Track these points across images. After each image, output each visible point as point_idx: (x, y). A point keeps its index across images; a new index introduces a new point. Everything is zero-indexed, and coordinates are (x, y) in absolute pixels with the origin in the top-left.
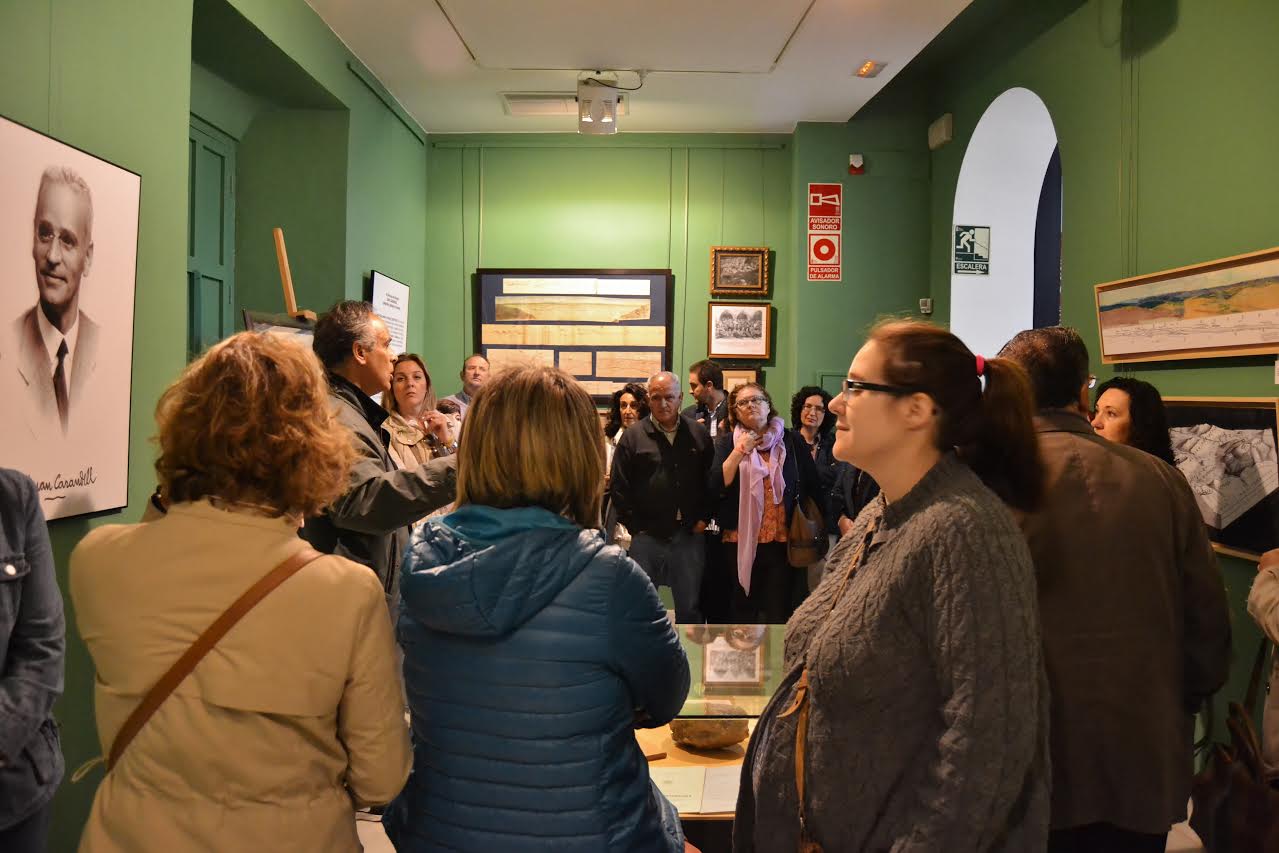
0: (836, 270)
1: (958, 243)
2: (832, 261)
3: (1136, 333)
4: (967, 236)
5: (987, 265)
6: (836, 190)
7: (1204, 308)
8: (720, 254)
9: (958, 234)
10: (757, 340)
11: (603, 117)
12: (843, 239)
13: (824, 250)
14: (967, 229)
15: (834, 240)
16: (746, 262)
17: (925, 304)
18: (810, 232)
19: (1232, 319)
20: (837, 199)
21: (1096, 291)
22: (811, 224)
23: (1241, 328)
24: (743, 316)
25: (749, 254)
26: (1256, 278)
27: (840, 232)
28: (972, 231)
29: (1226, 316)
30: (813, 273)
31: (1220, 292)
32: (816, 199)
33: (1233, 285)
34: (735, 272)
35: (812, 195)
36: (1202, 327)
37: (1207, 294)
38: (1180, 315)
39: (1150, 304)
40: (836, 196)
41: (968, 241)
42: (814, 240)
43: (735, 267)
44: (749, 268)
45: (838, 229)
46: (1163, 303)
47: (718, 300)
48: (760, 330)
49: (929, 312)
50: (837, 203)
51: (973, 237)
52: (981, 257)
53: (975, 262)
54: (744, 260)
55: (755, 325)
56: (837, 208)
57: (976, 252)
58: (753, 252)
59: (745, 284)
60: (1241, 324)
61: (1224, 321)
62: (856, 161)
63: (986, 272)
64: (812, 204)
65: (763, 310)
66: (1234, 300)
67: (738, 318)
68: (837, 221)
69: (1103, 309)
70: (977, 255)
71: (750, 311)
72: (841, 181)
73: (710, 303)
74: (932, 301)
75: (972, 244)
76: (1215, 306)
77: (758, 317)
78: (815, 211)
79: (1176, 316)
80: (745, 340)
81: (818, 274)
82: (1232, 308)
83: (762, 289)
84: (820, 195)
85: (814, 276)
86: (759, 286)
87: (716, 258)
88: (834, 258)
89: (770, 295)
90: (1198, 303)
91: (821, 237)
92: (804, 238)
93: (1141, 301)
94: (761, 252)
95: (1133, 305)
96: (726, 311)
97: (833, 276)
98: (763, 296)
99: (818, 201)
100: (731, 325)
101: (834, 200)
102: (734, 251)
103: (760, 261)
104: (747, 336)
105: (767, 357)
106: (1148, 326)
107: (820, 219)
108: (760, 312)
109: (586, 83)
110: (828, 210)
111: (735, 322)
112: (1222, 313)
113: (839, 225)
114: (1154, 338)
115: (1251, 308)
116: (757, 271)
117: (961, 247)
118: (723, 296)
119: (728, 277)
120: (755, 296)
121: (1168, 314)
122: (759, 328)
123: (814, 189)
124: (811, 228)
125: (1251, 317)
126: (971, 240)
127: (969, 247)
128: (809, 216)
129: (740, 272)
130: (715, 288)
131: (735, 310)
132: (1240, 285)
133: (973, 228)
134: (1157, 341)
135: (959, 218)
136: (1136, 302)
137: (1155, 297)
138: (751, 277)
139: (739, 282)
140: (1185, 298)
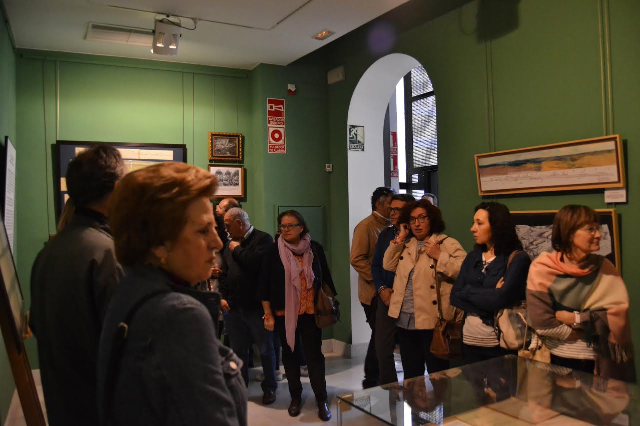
0: (283, 147)
1: (350, 134)
2: (281, 142)
3: (506, 179)
4: (354, 131)
5: (363, 147)
6: (281, 103)
7: (556, 166)
8: (215, 136)
9: (350, 129)
10: (236, 187)
11: (170, 44)
12: (287, 130)
13: (277, 136)
14: (354, 127)
15: (282, 130)
16: (229, 142)
17: (329, 167)
18: (269, 125)
19: (578, 171)
20: (282, 108)
21: (476, 159)
22: (269, 121)
23: (584, 175)
24: (228, 173)
25: (231, 137)
26: (593, 151)
27: (284, 126)
28: (356, 128)
29: (573, 170)
30: (271, 148)
31: (569, 158)
32: (271, 107)
33: (577, 155)
34: (223, 147)
35: (270, 105)
36: (554, 175)
37: (559, 159)
38: (539, 169)
39: (517, 165)
40: (282, 106)
41: (354, 133)
42: (271, 130)
43: (223, 144)
44: (231, 145)
45: (284, 124)
46: (526, 164)
47: (213, 163)
48: (238, 181)
49: (331, 171)
50: (282, 110)
51: (357, 132)
52: (360, 142)
53: (359, 145)
54: (228, 140)
55: (235, 178)
56: (282, 113)
57: (358, 139)
58: (233, 136)
59: (229, 154)
60: (584, 173)
61: (570, 172)
62: (292, 87)
63: (363, 150)
64: (270, 110)
65: (240, 169)
66: (578, 162)
67: (225, 174)
68: (283, 120)
69: (480, 167)
70: (359, 141)
71: (232, 170)
72: (285, 98)
73: (210, 165)
74: (333, 166)
75: (356, 135)
76: (565, 165)
77: (237, 174)
78: (271, 113)
79: (536, 170)
80: (230, 187)
81: (274, 149)
82: (577, 166)
83: (238, 157)
84: (273, 105)
85: (272, 150)
86: (237, 156)
87: (212, 139)
88: (281, 140)
89: (242, 161)
90: (552, 163)
91: (276, 129)
92: (266, 129)
93: (509, 163)
94: (238, 136)
95: (504, 165)
96: (219, 170)
97: (282, 151)
98: (239, 162)
99: (272, 109)
100: (221, 178)
101: (280, 108)
102: (223, 135)
103: (237, 142)
104: (231, 185)
105: (243, 197)
106: (515, 175)
107: (273, 118)
108: (238, 171)
109: (161, 21)
110: (277, 114)
111: (224, 177)
112: (570, 167)
113: (283, 122)
114: (519, 181)
115: (589, 165)
116: (235, 147)
117: (352, 136)
118: (216, 161)
119: (219, 150)
120: (235, 162)
121: (531, 169)
122: (237, 180)
123: (270, 101)
124: (269, 123)
125: (589, 170)
126: (356, 133)
127: (355, 136)
128: (268, 117)
129: (225, 147)
130: (212, 156)
131: (224, 170)
132: (584, 154)
133: (357, 126)
134: (521, 183)
135: (351, 121)
136: (506, 163)
137: (520, 161)
138: (232, 150)
139: (225, 153)
140: (542, 161)
